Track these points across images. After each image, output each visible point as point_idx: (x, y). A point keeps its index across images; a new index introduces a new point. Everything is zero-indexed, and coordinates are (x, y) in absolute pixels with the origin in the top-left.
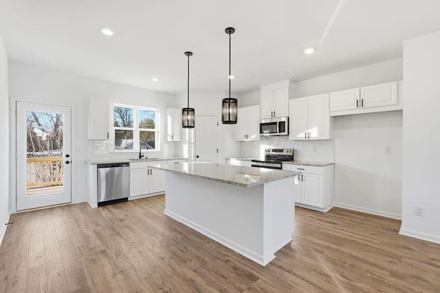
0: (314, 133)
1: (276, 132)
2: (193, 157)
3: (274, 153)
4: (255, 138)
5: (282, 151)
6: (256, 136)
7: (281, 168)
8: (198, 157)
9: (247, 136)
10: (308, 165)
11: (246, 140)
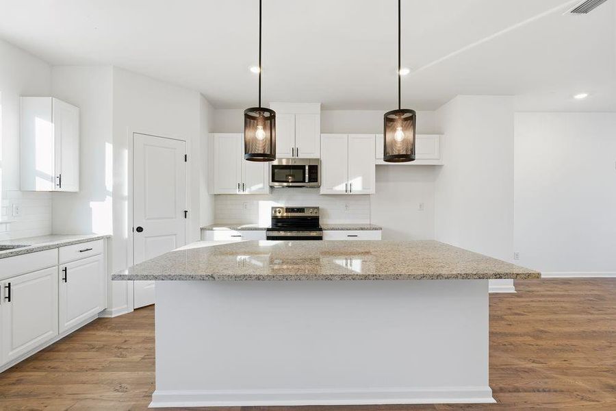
0: (357, 186)
1: (304, 181)
2: (126, 231)
3: (290, 214)
4: (260, 189)
5: (301, 210)
6: (261, 186)
7: (320, 238)
8: (140, 229)
9: (242, 186)
10: (362, 229)
11: (241, 192)
